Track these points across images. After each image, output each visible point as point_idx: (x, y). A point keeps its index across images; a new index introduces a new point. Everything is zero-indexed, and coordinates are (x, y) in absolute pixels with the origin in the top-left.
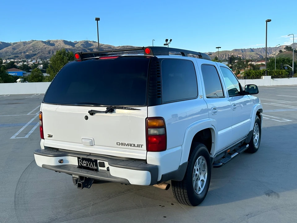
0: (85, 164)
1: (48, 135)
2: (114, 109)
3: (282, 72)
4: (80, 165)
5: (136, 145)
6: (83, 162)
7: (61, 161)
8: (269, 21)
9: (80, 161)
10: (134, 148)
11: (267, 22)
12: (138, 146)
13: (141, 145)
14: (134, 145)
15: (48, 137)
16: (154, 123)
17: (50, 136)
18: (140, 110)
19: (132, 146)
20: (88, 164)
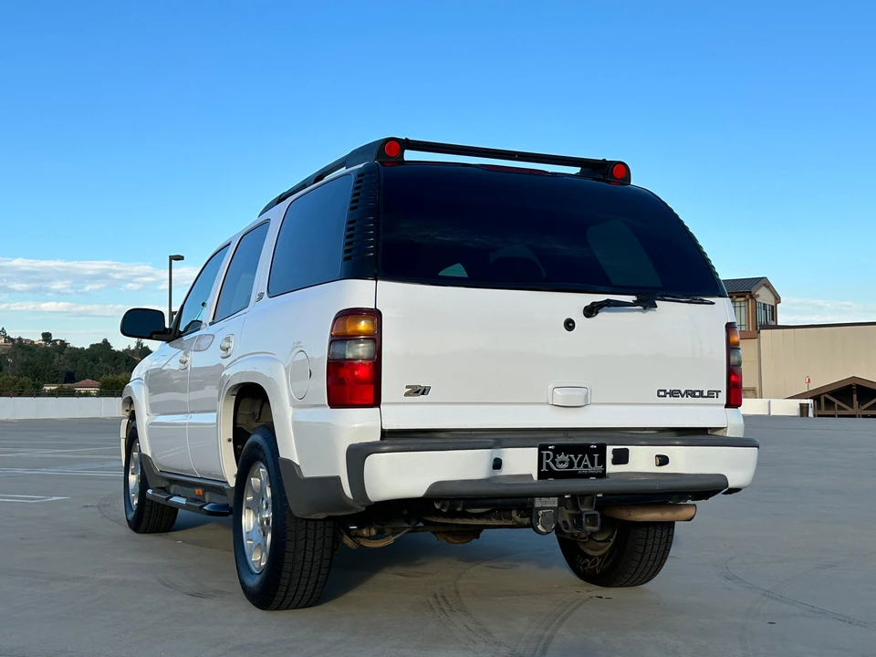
0: (563, 462)
1: (407, 387)
4: (544, 469)
5: (705, 394)
7: (497, 464)
9: (548, 458)
10: (701, 400)
12: (711, 394)
13: (714, 391)
14: (701, 394)
15: (407, 394)
17: (417, 392)
18: (713, 303)
19: (695, 396)
20: (576, 462)
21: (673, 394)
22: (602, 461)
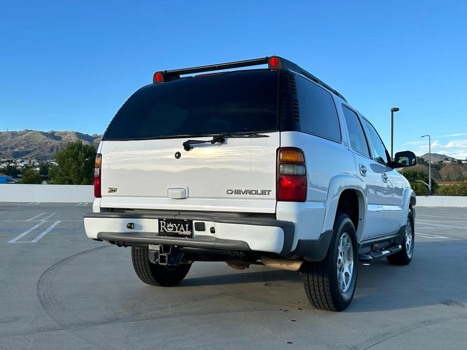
0: (171, 228)
1: (109, 188)
2: (225, 139)
3: (416, 186)
4: (162, 230)
5: (259, 192)
6: (169, 226)
7: (130, 226)
8: (396, 110)
9: (163, 225)
10: (256, 196)
11: (392, 111)
12: (263, 192)
13: (267, 191)
14: (257, 193)
15: (109, 192)
16: (288, 157)
17: (112, 190)
18: (268, 136)
19: (252, 194)
20: (177, 228)
21: (238, 192)
22: (190, 228)
